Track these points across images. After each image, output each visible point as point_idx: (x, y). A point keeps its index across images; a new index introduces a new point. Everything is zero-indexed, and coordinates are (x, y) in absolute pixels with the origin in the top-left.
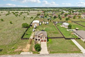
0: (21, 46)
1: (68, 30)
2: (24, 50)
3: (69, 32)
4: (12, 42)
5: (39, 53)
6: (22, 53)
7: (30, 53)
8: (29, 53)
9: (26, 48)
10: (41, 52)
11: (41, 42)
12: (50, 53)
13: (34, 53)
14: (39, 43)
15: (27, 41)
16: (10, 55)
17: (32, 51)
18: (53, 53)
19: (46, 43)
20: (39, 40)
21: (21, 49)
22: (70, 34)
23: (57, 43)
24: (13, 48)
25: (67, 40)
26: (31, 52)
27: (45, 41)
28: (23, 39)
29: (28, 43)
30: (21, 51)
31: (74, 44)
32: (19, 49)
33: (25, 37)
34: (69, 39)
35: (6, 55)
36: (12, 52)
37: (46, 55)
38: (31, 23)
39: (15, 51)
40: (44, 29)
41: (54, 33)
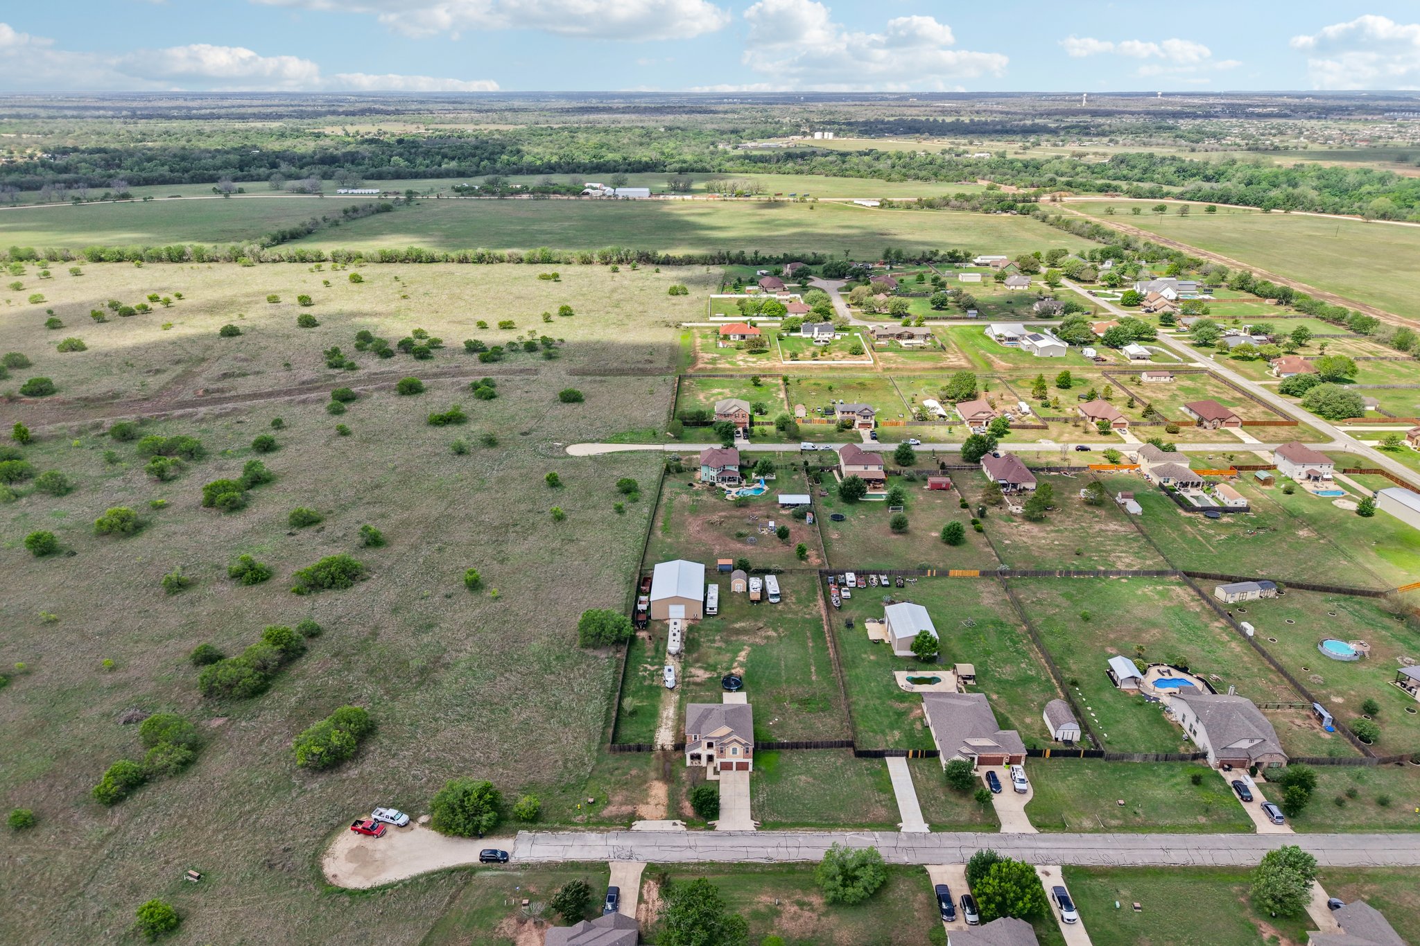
0: (625, 793)
1: (902, 677)
2: (643, 810)
3: (903, 696)
4: (569, 765)
5: (712, 828)
6: (638, 825)
7: (675, 824)
8: (668, 825)
9: (652, 801)
10: (722, 824)
11: (723, 773)
12: (758, 829)
13: (690, 824)
14: (710, 776)
15: (647, 764)
16: (592, 830)
17: (680, 817)
18: (775, 826)
19: (745, 777)
20: (710, 758)
21: (629, 809)
22: (900, 715)
23: (803, 778)
24: (591, 800)
25: (865, 763)
26: (678, 822)
27: (742, 767)
28: (623, 749)
29: (653, 774)
30: (633, 817)
31: (885, 786)
32: (621, 804)
33: (629, 732)
34: (880, 755)
35: (576, 831)
36: (594, 820)
37: (743, 833)
38: (644, 583)
39: (606, 812)
40: (742, 656)
41: (804, 703)
